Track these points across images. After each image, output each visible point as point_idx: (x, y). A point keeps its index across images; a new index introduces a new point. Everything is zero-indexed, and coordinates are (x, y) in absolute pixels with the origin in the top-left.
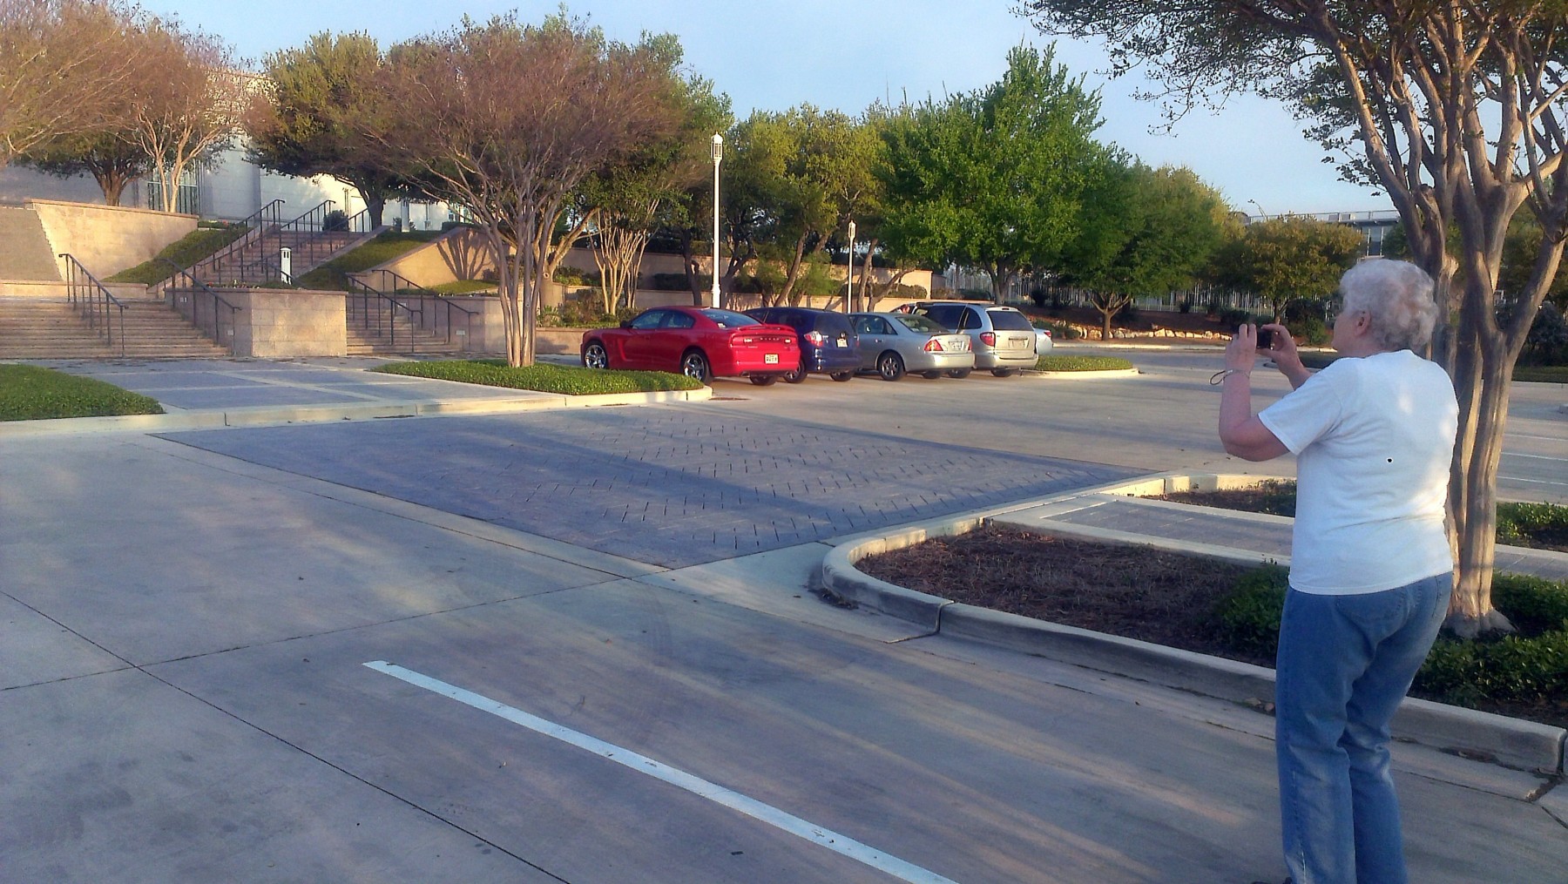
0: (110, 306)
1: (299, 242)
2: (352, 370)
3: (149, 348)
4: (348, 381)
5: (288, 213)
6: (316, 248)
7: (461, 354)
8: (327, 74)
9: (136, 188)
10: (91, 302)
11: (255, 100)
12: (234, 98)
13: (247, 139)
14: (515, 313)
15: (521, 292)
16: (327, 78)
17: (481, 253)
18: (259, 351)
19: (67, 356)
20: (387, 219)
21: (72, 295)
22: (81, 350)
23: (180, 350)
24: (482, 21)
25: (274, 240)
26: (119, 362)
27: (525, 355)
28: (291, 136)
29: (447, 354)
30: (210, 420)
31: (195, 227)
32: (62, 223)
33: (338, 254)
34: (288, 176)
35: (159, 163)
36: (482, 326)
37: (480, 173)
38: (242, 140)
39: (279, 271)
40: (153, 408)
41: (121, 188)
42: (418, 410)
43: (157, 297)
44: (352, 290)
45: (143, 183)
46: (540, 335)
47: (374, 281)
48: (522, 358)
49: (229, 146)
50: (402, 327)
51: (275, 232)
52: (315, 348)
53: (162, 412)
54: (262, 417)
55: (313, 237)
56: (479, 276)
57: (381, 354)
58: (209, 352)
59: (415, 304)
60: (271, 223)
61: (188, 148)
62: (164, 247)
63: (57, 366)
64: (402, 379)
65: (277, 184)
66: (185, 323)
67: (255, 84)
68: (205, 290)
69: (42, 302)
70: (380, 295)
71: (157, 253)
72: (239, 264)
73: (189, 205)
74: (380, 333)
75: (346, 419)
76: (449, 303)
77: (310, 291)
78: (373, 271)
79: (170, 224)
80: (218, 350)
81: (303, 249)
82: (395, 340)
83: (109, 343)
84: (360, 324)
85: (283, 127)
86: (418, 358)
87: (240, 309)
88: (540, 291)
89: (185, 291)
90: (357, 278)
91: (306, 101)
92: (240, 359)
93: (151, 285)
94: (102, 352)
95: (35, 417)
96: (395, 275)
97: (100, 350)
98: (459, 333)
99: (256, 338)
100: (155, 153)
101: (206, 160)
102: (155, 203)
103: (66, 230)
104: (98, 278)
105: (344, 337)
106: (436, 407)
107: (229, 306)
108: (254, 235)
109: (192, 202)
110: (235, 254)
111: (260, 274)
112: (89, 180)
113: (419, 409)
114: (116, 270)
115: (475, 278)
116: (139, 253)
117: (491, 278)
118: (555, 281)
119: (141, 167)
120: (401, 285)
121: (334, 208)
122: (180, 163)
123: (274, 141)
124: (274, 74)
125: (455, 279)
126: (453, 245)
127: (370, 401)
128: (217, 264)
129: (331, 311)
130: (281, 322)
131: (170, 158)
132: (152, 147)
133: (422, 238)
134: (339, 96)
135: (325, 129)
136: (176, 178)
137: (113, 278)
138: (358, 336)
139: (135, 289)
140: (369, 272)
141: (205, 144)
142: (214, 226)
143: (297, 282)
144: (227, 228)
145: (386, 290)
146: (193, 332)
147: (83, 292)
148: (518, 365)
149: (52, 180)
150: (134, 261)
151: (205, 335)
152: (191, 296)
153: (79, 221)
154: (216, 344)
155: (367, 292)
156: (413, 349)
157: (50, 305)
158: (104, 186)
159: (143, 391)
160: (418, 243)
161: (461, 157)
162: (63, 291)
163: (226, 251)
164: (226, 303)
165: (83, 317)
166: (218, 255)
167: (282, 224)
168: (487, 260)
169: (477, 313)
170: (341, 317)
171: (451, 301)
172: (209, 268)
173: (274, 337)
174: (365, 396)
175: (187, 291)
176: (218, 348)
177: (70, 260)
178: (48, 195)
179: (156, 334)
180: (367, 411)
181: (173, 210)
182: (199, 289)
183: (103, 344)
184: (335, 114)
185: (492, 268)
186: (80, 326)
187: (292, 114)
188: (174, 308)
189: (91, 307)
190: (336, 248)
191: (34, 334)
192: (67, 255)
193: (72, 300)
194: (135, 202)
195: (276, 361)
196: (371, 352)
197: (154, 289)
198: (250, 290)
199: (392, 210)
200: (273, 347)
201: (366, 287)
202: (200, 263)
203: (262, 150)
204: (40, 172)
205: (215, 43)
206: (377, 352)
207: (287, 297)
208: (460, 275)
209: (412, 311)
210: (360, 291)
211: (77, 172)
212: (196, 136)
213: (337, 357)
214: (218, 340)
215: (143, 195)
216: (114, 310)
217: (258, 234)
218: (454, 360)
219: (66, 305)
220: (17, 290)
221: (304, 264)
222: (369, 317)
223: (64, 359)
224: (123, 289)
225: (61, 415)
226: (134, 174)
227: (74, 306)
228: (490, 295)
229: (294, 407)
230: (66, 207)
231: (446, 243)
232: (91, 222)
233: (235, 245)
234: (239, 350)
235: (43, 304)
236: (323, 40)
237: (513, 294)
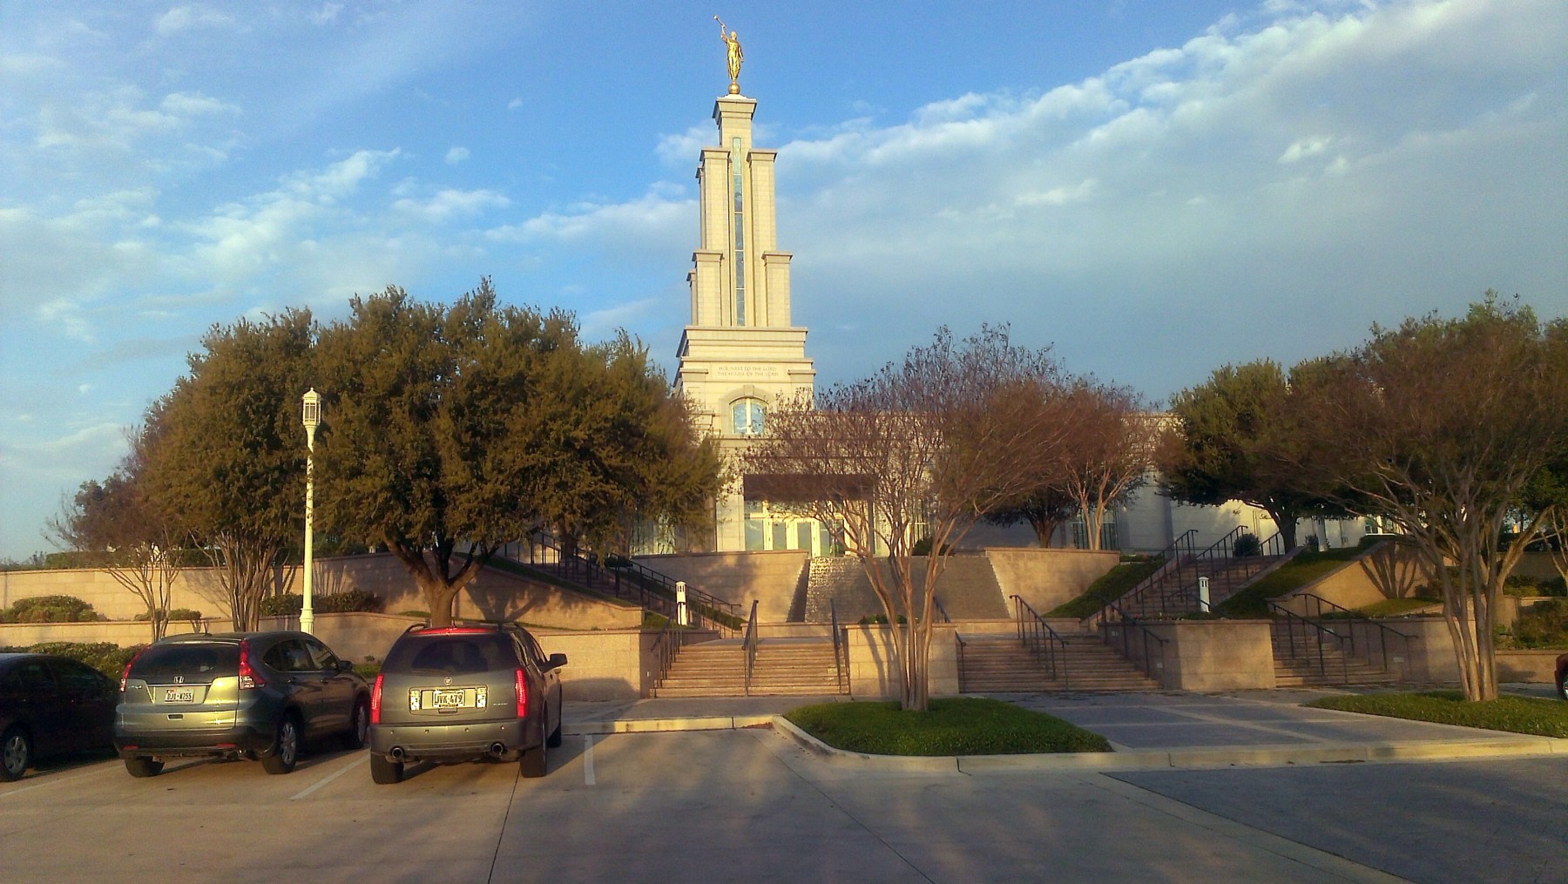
0: (1054, 641)
1: (1214, 569)
2: (1286, 705)
3: (1089, 681)
4: (1286, 718)
5: (1200, 541)
6: (1233, 575)
7: (1402, 684)
8: (1231, 404)
9: (1063, 529)
10: (1037, 638)
11: (1167, 436)
12: (1145, 440)
13: (1158, 474)
14: (1466, 635)
15: (1471, 608)
16: (1231, 407)
17: (1410, 567)
18: (1189, 685)
19: (1020, 689)
20: (1300, 540)
21: (1021, 631)
22: (1031, 684)
23: (1115, 684)
24: (1393, 326)
25: (1191, 569)
26: (1064, 695)
27: (1486, 686)
28: (1199, 467)
29: (1386, 685)
30: (1156, 760)
31: (1117, 562)
32: (1008, 567)
33: (1256, 579)
34: (1199, 505)
35: (1084, 506)
36: (1424, 651)
37: (1409, 485)
38: (1153, 475)
39: (1199, 601)
40: (1101, 746)
41: (1052, 531)
42: (1368, 754)
43: (1089, 630)
44: (1274, 616)
45: (1069, 524)
46: (1498, 659)
47: (1295, 605)
48: (1481, 689)
49: (1140, 484)
50: (1333, 655)
51: (1190, 561)
52: (1243, 680)
53: (1111, 750)
54: (1205, 759)
55: (1227, 564)
56: (1411, 593)
57: (1312, 686)
58: (1141, 685)
59: (1343, 630)
60: (1187, 552)
61: (1108, 489)
62: (1092, 582)
63: (1014, 699)
64: (1343, 716)
65: (1188, 515)
66: (1118, 656)
67: (1164, 424)
68: (1134, 624)
69: (997, 639)
70: (1305, 621)
71: (1086, 589)
72: (1160, 594)
73: (1108, 540)
74: (1308, 663)
75: (1290, 763)
76: (1382, 627)
77: (1232, 621)
78: (1294, 596)
79: (1095, 561)
80: (1149, 684)
81: (1220, 577)
82: (1326, 669)
83: (1054, 678)
84: (1286, 653)
85: (1192, 459)
86: (1355, 690)
87: (1167, 641)
88: (1491, 608)
89: (1115, 626)
90: (1276, 604)
91: (1213, 432)
92: (1170, 692)
93: (1083, 619)
94: (1049, 685)
95: (1006, 751)
96: (1319, 599)
97: (1048, 684)
98: (1397, 659)
99: (1184, 671)
100: (1079, 497)
101: (1122, 498)
102: (1081, 542)
103: (1012, 573)
104: (1039, 614)
105: (1271, 668)
106: (1388, 751)
107: (1157, 638)
108: (1171, 565)
109: (1112, 538)
110: (1155, 586)
111: (1180, 604)
112: (1025, 526)
113: (1370, 753)
114: (1053, 607)
115: (1406, 596)
116: (1071, 590)
117: (1424, 595)
118: (1505, 593)
119: (1068, 511)
120: (1326, 608)
121: (1246, 531)
122: (1101, 505)
123: (1184, 473)
124: (1179, 410)
125: (1383, 598)
126: (1377, 560)
127: (1312, 742)
128: (1140, 595)
129: (1256, 641)
130: (1207, 654)
131: (1092, 499)
132: (1077, 491)
133: (1342, 556)
134: (1246, 423)
135: (1233, 457)
136: (1096, 519)
137: (1051, 613)
138: (1286, 665)
139: (1071, 623)
140: (1289, 596)
141: (1120, 487)
142: (1134, 559)
143: (1217, 611)
144: (1146, 561)
145: (1310, 615)
146: (1126, 665)
147: (1030, 627)
148: (1478, 699)
149: (997, 529)
150: (1067, 597)
151: (1137, 668)
152: (1121, 628)
153: (1021, 564)
154: (1147, 676)
155: (1290, 617)
156: (1346, 680)
157: (1004, 642)
158: (1039, 530)
159: (1091, 727)
160: (1337, 562)
161: (1384, 470)
162: (1013, 627)
163: (1147, 582)
164: (1153, 635)
165: (1033, 652)
166: (1140, 587)
167: (1198, 553)
168: (1418, 574)
169: (1417, 637)
170: (1266, 648)
171: (1383, 624)
172: (1133, 600)
173: (1202, 669)
174: (1303, 736)
175: (1118, 625)
176: (1150, 682)
177: (1018, 600)
178: (997, 543)
179: (1094, 668)
180: (1315, 754)
181: (1097, 548)
182: (1128, 623)
183: (1049, 678)
184: (1246, 445)
185: (1425, 583)
186: (1028, 660)
187: (1198, 447)
188: (1106, 642)
189: (1038, 644)
190: (1249, 574)
191: (994, 669)
192: (1016, 596)
193: (1022, 637)
194: (1063, 544)
195: (1206, 695)
196: (1300, 683)
197: (1085, 623)
198: (1177, 621)
199: (1305, 527)
200: (1202, 680)
201: (1289, 613)
202: (1126, 596)
203: (1173, 483)
204: (989, 523)
205: (1126, 393)
206: (1306, 684)
207: (1211, 628)
208: (1388, 593)
209: (1342, 638)
210: (1283, 618)
211: (1017, 520)
212: (1114, 478)
213: (1266, 689)
214: (1149, 673)
215: (1070, 537)
216: (1057, 645)
217: (1174, 565)
218: (1397, 693)
219: (1017, 642)
220: (977, 628)
221: (1222, 592)
222: (1295, 646)
223: (1018, 692)
224: (1060, 624)
225: (1025, 751)
226: (1062, 517)
227: (1024, 641)
228: (1428, 616)
229: (1230, 748)
230: (1010, 552)
231: (1371, 562)
232: (1031, 564)
233: (1155, 577)
234: (1169, 683)
235: (998, 642)
236: (1224, 375)
237: (1460, 614)
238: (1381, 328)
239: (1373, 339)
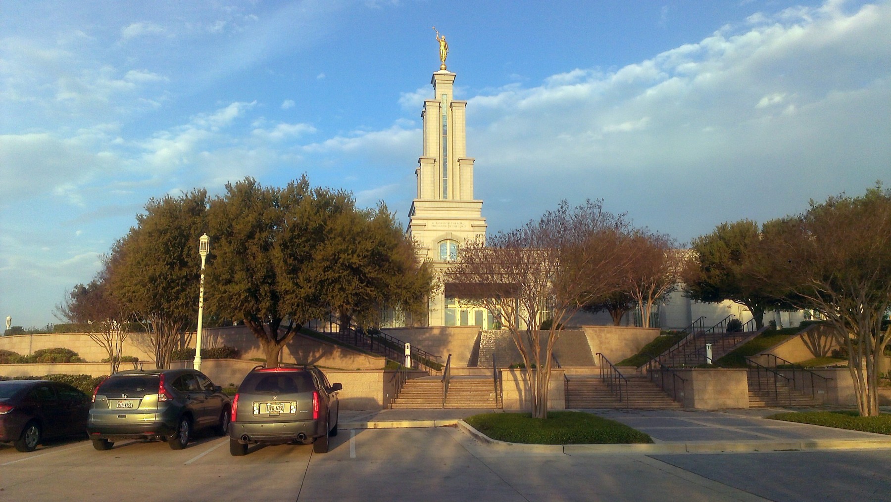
0: (621, 380)
1: (715, 339)
2: (754, 418)
3: (640, 403)
4: (755, 425)
5: (708, 323)
6: (726, 343)
7: (823, 406)
8: (728, 245)
9: (627, 316)
10: (611, 378)
11: (690, 261)
12: (677, 265)
13: (684, 285)
14: (861, 379)
15: (864, 363)
16: (727, 247)
17: (829, 339)
18: (699, 406)
19: (601, 407)
20: (766, 323)
21: (602, 374)
22: (607, 404)
23: (656, 405)
24: (822, 200)
25: (701, 339)
26: (627, 411)
27: (872, 407)
28: (708, 280)
29: (813, 407)
30: (678, 448)
31: (659, 334)
32: (595, 337)
33: (738, 346)
34: (707, 303)
35: (640, 302)
36: (835, 388)
37: (830, 292)
38: (681, 285)
39: (706, 357)
40: (648, 440)
41: (621, 316)
42: (801, 445)
43: (641, 373)
44: (750, 367)
45: (631, 313)
46: (880, 392)
47: (762, 360)
48: (869, 409)
49: (673, 290)
50: (783, 389)
51: (702, 335)
52: (730, 403)
53: (652, 442)
54: (708, 448)
55: (723, 336)
56: (829, 354)
57: (771, 407)
58: (670, 405)
59: (790, 375)
60: (699, 329)
61: (654, 293)
62: (644, 346)
63: (596, 413)
64: (788, 425)
65: (700, 308)
66: (658, 389)
67: (688, 256)
68: (667, 370)
69: (588, 378)
70: (767, 369)
71: (640, 350)
72: (683, 354)
73: (654, 322)
74: (768, 393)
75: (756, 450)
76: (812, 373)
77: (725, 369)
78: (761, 355)
79: (646, 334)
80: (676, 405)
81: (718, 344)
82: (779, 397)
83: (620, 400)
84: (755, 388)
85: (704, 276)
86: (794, 409)
87: (687, 380)
88: (876, 363)
89: (656, 371)
90: (751, 359)
91: (717, 260)
92: (687, 409)
93: (638, 367)
94: (617, 405)
95: (591, 442)
96: (775, 357)
97: (617, 404)
98: (820, 392)
99: (696, 397)
100: (637, 297)
101: (662, 298)
102: (638, 322)
103: (597, 340)
104: (613, 364)
105: (747, 396)
106: (814, 445)
107: (681, 379)
108: (690, 337)
109: (656, 321)
110: (681, 348)
111: (695, 359)
112: (606, 314)
113: (802, 445)
114: (621, 360)
115: (827, 356)
116: (632, 350)
117: (837, 355)
118: (885, 354)
119: (631, 305)
120: (779, 362)
121: (734, 318)
122: (650, 302)
123: (699, 284)
124: (697, 248)
125: (812, 356)
126: (810, 335)
127: (769, 439)
128: (671, 355)
129: (738, 381)
130: (710, 388)
131: (645, 299)
132: (636, 294)
133: (789, 333)
134: (736, 256)
135: (727, 275)
136: (647, 310)
137: (619, 363)
138: (756, 395)
139: (631, 369)
140: (758, 355)
141: (661, 291)
142: (669, 333)
143: (716, 364)
144: (676, 334)
145: (770, 366)
146: (662, 394)
147: (607, 371)
148: (867, 415)
149: (589, 315)
150: (629, 355)
151: (669, 395)
152: (660, 373)
153: (603, 335)
154: (674, 400)
155: (759, 367)
156: (790, 404)
157: (592, 380)
158: (613, 316)
159: (641, 429)
160: (787, 336)
161: (817, 283)
162: (597, 371)
163: (676, 347)
164: (679, 377)
165: (608, 385)
166: (672, 349)
167: (706, 330)
168: (834, 343)
169: (832, 379)
170: (744, 385)
171: (813, 372)
172: (667, 357)
173: (706, 397)
174: (767, 436)
175: (658, 371)
176: (676, 403)
177: (601, 356)
178: (589, 323)
179: (644, 395)
180: (771, 446)
181: (647, 326)
182: (664, 370)
183: (617, 400)
184: (736, 269)
185: (838, 348)
186: (606, 390)
187: (708, 270)
188: (652, 380)
189: (611, 381)
190: (737, 342)
191: (586, 395)
192: (600, 354)
193: (602, 377)
194: (627, 324)
195: (709, 411)
196: (763, 405)
197: (639, 370)
198: (693, 369)
199: (768, 316)
200: (706, 403)
201: (758, 365)
202: (663, 354)
203: (692, 290)
204: (584, 312)
205: (666, 238)
206: (767, 405)
207: (712, 373)
208: (816, 354)
209: (788, 379)
210: (754, 367)
211: (601, 310)
212: (658, 287)
213: (744, 409)
214: (676, 398)
215: (632, 320)
216: (623, 382)
217: (692, 336)
218: (820, 411)
219: (600, 380)
220: (576, 371)
221: (719, 352)
222: (761, 384)
223: (600, 408)
224: (624, 370)
225: (603, 442)
226: (627, 309)
227: (603, 379)
228: (839, 367)
229: (723, 442)
230: (597, 328)
231: (807, 336)
232: (608, 335)
233: (681, 343)
234: (687, 405)
235: (588, 380)
236: (723, 228)
237: (858, 367)
238: (815, 202)
239: (810, 208)
